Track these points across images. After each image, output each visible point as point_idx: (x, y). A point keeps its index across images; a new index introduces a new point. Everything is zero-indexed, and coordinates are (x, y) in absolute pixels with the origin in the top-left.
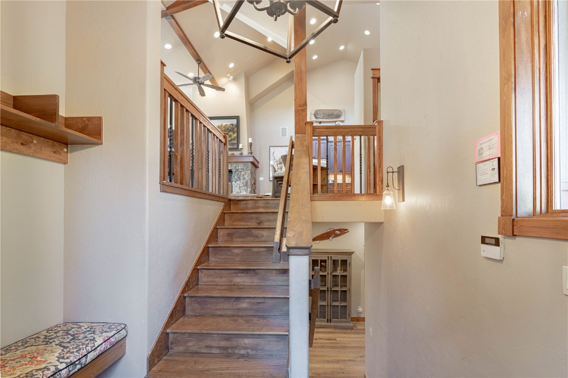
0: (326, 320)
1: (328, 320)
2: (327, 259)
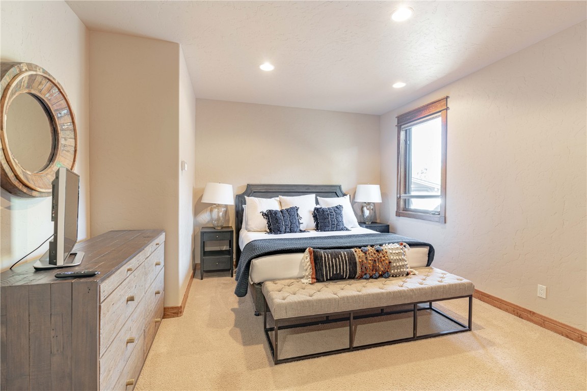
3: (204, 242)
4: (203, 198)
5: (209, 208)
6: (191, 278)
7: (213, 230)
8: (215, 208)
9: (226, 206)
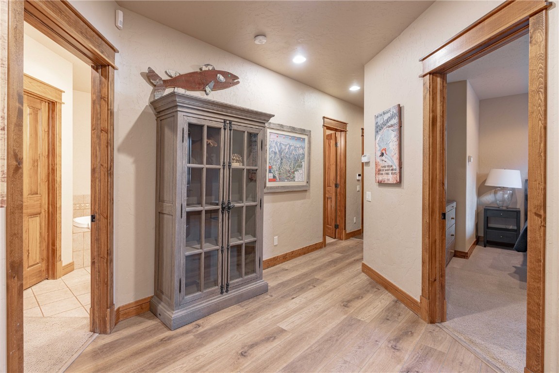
0: (217, 288)
1: (222, 287)
2: (221, 125)
3: (487, 217)
4: (486, 182)
5: (494, 190)
6: (474, 244)
7: (498, 209)
8: (500, 190)
9: (513, 190)
